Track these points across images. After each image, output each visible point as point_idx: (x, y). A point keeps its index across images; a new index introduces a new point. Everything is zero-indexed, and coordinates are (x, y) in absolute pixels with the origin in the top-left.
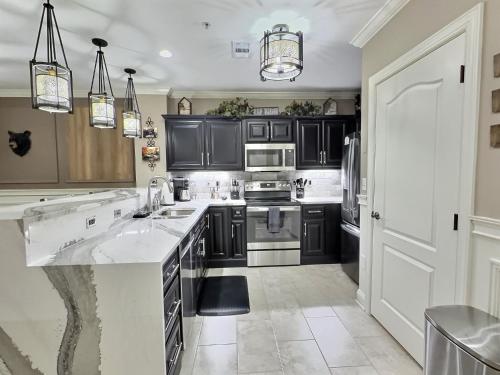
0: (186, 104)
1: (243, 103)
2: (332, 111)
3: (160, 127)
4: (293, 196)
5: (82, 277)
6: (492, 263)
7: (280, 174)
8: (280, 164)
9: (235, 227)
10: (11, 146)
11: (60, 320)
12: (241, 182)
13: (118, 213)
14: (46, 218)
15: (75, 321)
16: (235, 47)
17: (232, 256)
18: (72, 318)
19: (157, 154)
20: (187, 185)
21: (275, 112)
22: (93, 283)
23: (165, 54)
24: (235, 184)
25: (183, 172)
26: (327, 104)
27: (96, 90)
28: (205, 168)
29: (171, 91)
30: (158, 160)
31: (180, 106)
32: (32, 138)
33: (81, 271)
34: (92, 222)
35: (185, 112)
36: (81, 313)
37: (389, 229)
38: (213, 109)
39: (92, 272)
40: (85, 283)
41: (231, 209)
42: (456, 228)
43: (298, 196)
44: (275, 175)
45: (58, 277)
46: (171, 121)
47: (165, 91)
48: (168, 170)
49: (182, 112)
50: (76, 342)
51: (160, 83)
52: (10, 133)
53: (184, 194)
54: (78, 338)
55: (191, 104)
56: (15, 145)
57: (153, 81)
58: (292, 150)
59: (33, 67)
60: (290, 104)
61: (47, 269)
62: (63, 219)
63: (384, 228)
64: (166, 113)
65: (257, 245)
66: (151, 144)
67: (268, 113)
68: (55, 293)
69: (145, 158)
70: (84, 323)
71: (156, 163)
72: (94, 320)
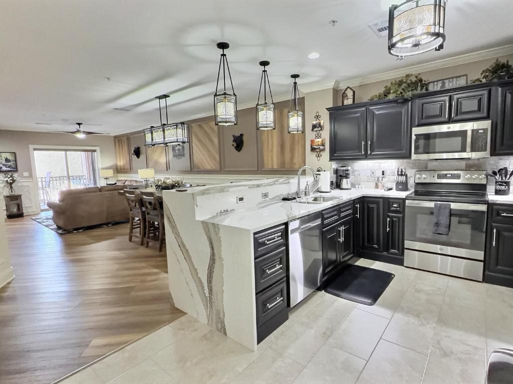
0: (350, 93)
1: (414, 80)
3: (325, 120)
4: (490, 191)
7: (470, 162)
8: (463, 150)
9: (392, 222)
10: (233, 145)
11: (208, 253)
12: (410, 172)
13: (266, 195)
14: (207, 194)
15: (213, 256)
16: (376, 29)
17: (387, 250)
18: (212, 253)
19: (323, 145)
20: (348, 174)
21: (462, 82)
22: (220, 235)
23: (314, 55)
24: (401, 174)
25: (348, 162)
27: (262, 101)
28: (366, 157)
29: (337, 82)
30: (323, 150)
31: (344, 96)
32: (244, 138)
33: (207, 226)
34: (241, 199)
35: (349, 102)
36: (215, 252)
38: (377, 93)
40: (217, 234)
41: (388, 201)
47: (331, 85)
48: (331, 160)
49: (345, 102)
50: (214, 268)
51: (325, 79)
52: (234, 136)
53: (345, 183)
54: (214, 266)
55: (354, 92)
56: (235, 145)
57: (317, 79)
58: (485, 130)
59: (216, 98)
61: (203, 222)
62: (218, 195)
64: (331, 106)
65: (418, 245)
66: (318, 136)
67: (450, 85)
69: (313, 149)
70: (217, 258)
71: (321, 153)
72: (221, 258)
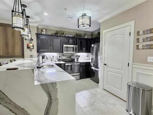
0: (44, 30)
1: (63, 32)
2: (86, 37)
4: (76, 60)
5: (53, 86)
6: (137, 72)
11: (45, 101)
15: (50, 101)
18: (49, 100)
19: (33, 46)
22: (57, 88)
23: (46, 14)
24: (60, 57)
26: (85, 35)
30: (33, 48)
31: (42, 31)
35: (44, 33)
36: (53, 98)
37: (109, 67)
38: (53, 33)
39: (56, 84)
40: (54, 88)
42: (128, 66)
43: (77, 60)
44: (70, 54)
45: (46, 87)
46: (39, 36)
47: (36, 25)
49: (42, 33)
50: (50, 107)
53: (43, 60)
55: (46, 31)
60: (76, 34)
61: (42, 85)
63: (108, 67)
64: (36, 33)
66: (31, 43)
67: (70, 36)
68: (44, 92)
69: (28, 48)
70: (53, 101)
72: (57, 99)
